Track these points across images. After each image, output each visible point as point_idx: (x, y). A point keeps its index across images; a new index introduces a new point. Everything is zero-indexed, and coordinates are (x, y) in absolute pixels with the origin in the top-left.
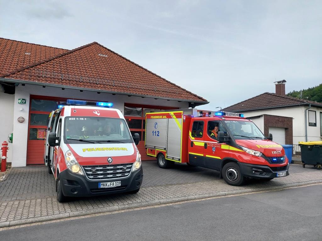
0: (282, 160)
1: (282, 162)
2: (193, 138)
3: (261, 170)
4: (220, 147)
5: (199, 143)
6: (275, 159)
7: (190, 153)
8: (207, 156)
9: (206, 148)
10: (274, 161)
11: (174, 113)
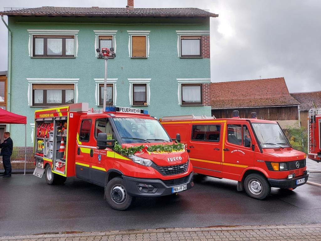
0: (182, 169)
1: (182, 171)
2: (80, 143)
3: (150, 186)
4: (105, 154)
5: (86, 150)
6: (172, 169)
7: (77, 163)
8: (93, 167)
9: (92, 156)
10: (169, 171)
11: (61, 110)
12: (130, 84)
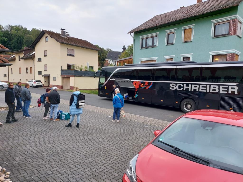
12: (181, 58)
